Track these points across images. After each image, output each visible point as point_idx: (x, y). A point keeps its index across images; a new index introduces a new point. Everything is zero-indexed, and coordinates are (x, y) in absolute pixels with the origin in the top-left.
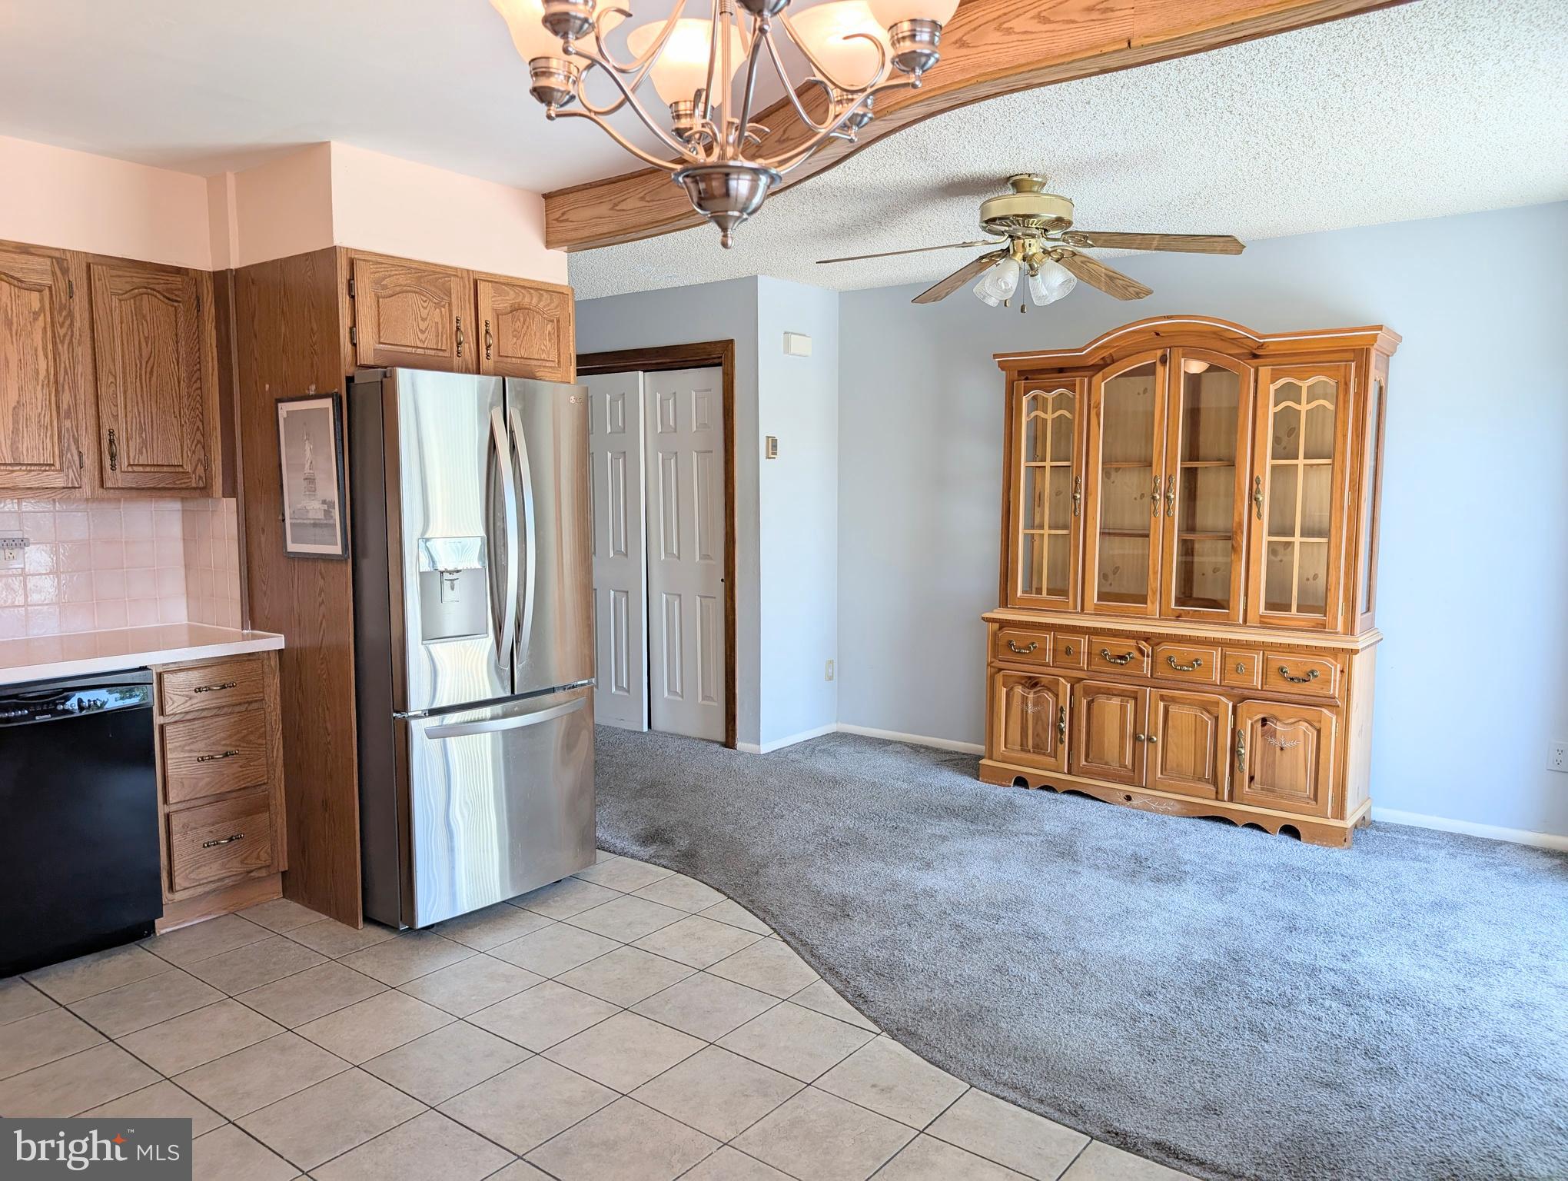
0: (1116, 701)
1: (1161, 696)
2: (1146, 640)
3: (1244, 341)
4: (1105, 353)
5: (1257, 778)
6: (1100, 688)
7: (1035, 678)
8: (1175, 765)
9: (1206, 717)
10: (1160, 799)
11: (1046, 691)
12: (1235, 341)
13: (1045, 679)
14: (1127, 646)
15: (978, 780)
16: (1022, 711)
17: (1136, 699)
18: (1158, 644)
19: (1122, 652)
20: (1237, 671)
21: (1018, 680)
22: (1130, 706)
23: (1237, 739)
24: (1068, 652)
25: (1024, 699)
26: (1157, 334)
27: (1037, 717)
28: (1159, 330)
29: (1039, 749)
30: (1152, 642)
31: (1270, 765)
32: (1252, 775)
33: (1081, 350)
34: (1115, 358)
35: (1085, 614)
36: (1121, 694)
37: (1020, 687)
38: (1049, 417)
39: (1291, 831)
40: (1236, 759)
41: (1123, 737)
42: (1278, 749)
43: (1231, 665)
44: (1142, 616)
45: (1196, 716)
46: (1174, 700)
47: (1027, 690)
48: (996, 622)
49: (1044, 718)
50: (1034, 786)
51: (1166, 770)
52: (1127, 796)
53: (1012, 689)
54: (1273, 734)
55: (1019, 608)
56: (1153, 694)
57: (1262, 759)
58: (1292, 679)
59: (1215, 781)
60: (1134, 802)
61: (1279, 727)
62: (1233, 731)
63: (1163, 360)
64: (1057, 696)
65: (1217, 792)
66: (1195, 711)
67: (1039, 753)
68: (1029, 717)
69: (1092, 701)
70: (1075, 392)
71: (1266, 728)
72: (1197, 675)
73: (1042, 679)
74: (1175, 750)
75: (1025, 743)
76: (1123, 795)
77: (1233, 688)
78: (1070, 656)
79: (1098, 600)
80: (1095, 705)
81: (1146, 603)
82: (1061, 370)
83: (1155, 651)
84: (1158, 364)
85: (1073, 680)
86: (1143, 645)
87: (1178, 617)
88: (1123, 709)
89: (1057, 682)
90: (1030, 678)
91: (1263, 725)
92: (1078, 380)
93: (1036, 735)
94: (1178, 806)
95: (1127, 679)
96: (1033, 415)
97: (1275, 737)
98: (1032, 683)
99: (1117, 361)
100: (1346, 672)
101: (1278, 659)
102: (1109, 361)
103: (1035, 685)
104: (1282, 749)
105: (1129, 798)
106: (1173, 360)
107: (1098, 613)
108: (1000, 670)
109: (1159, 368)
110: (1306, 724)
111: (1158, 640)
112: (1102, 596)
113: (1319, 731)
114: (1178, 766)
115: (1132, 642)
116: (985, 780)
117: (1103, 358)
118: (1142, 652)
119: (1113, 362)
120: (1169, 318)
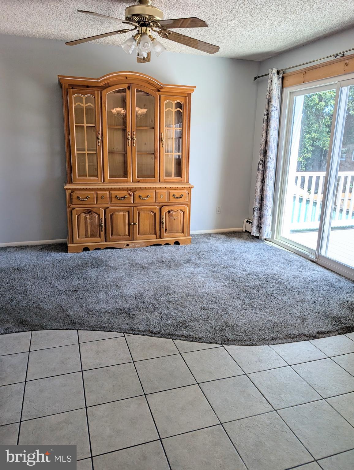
0: (121, 213)
1: (138, 209)
2: (130, 190)
3: (157, 85)
4: (106, 82)
5: (168, 229)
6: (115, 209)
7: (90, 209)
8: (143, 231)
9: (152, 213)
10: (138, 243)
11: (94, 214)
12: (153, 85)
13: (94, 209)
14: (124, 193)
15: (68, 253)
16: (85, 223)
17: (129, 212)
18: (135, 191)
19: (123, 196)
20: (161, 197)
21: (82, 211)
22: (127, 214)
23: (162, 219)
24: (102, 198)
25: (86, 218)
26: (126, 78)
27: (92, 224)
28: (127, 76)
29: (93, 235)
30: (132, 191)
31: (171, 225)
32: (166, 229)
33: (98, 79)
34: (110, 85)
35: (105, 183)
36: (123, 211)
37: (83, 214)
38: (84, 106)
39: (177, 243)
40: (162, 225)
41: (125, 225)
42: (173, 220)
43: (159, 196)
44: (126, 182)
45: (149, 214)
46: (141, 210)
47: (86, 215)
48: (70, 190)
49: (95, 224)
50: (91, 249)
51: (140, 233)
52: (127, 245)
53: (80, 215)
54: (172, 215)
55: (78, 183)
56: (134, 209)
57: (169, 224)
58: (177, 198)
59: (155, 233)
60: (130, 246)
61: (173, 213)
62: (160, 216)
63: (129, 88)
64: (99, 215)
65: (156, 237)
66: (148, 212)
67: (93, 237)
68: (88, 224)
69: (113, 214)
70: (95, 96)
71: (170, 214)
72: (148, 200)
73: (91, 210)
74: (143, 226)
75: (87, 234)
76: (126, 244)
77: (159, 203)
78: (103, 199)
79: (109, 178)
80: (114, 216)
81: (127, 178)
82: (88, 87)
83: (134, 194)
84: (127, 89)
85: (104, 208)
86: (130, 192)
87: (139, 182)
88: (124, 215)
89: (99, 210)
90: (88, 210)
91: (169, 213)
92: (96, 91)
93: (92, 230)
94: (144, 244)
95: (125, 205)
96: (77, 104)
97: (172, 216)
98: (89, 212)
99: (111, 86)
100: (190, 194)
101: (172, 192)
102: (107, 86)
103: (90, 212)
104: (174, 219)
105: (128, 245)
106: (132, 89)
107: (110, 182)
108: (74, 208)
109: (127, 91)
110: (180, 211)
111: (135, 190)
112: (111, 176)
113: (184, 212)
114: (144, 231)
115: (126, 192)
116: (71, 252)
117: (105, 84)
118: (130, 195)
119: (109, 86)
120: (131, 72)
